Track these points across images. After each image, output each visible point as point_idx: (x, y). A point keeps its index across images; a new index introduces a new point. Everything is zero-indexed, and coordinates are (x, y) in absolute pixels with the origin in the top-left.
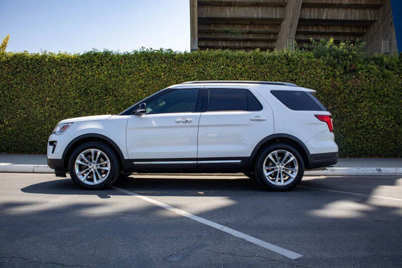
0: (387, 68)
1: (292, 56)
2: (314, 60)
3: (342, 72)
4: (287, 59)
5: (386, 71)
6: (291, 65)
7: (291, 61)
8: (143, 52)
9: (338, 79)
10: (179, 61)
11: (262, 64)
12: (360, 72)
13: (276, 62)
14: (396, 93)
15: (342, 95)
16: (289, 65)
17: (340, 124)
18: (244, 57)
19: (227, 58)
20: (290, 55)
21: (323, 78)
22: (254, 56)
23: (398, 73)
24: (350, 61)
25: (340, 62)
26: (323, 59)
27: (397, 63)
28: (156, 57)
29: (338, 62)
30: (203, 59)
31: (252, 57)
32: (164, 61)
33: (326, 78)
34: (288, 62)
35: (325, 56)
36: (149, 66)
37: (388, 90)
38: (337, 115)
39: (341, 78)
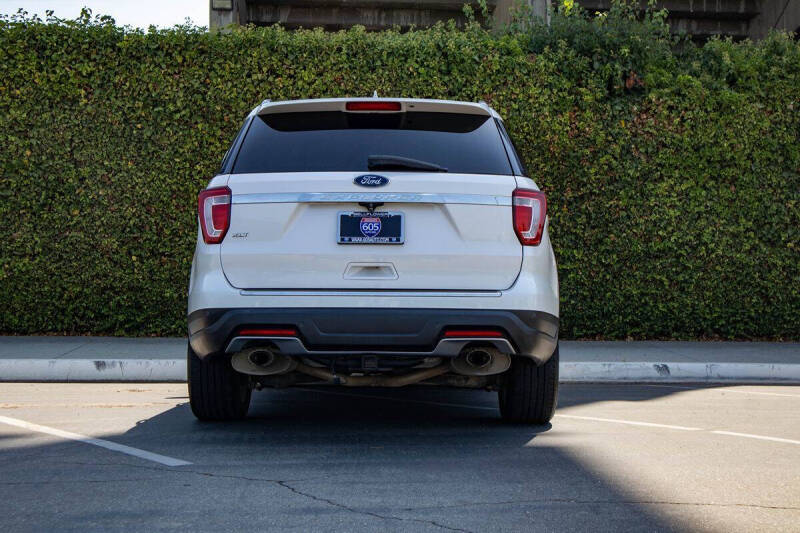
0: (732, 82)
1: (459, 47)
2: (521, 59)
3: (599, 95)
4: (445, 55)
5: (727, 93)
6: (455, 73)
7: (455, 62)
8: (23, 26)
9: (589, 114)
10: (132, 57)
11: (373, 70)
12: (653, 96)
13: (411, 65)
14: (755, 155)
15: (602, 160)
16: (449, 73)
17: (600, 241)
18: (320, 50)
19: (273, 50)
20: (451, 44)
21: (546, 111)
22: (349, 47)
23: (760, 98)
24: (624, 64)
25: (596, 65)
26: (547, 57)
27: (760, 69)
28: (61, 41)
29: (591, 65)
30: (202, 52)
31: (345, 51)
32: (88, 56)
33: (555, 113)
34: (448, 64)
35: (554, 47)
36: (40, 69)
37: (732, 146)
38: (589, 216)
39: (596, 111)
